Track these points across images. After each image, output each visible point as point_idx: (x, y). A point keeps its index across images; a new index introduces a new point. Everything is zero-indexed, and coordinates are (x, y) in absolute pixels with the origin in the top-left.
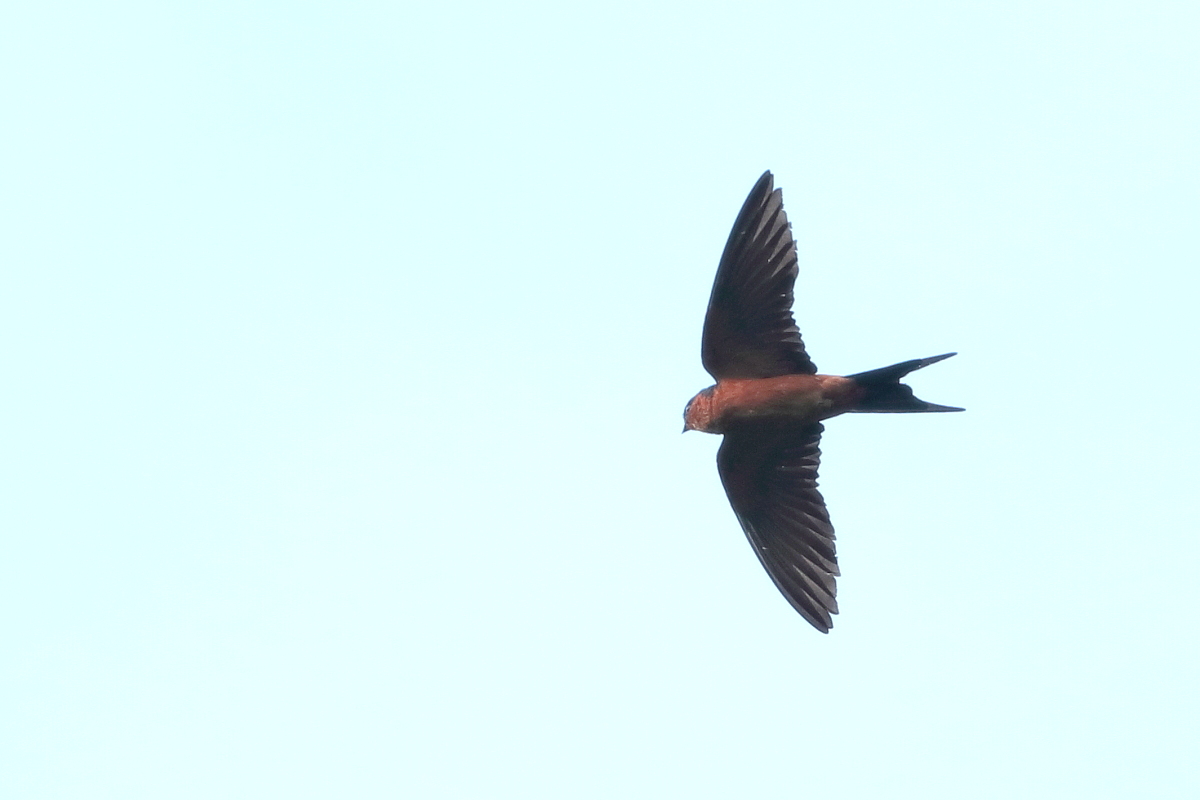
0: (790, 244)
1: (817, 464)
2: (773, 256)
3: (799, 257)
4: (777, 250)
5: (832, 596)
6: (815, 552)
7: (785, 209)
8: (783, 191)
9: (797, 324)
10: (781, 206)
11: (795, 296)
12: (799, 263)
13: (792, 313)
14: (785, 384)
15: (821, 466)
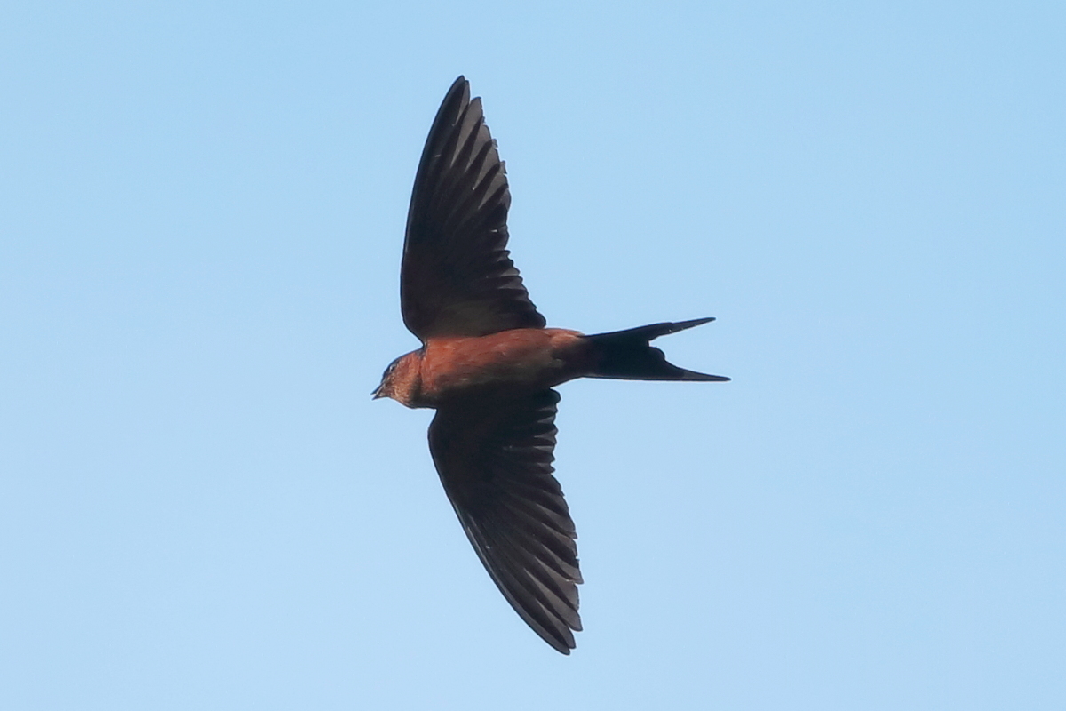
0: (498, 167)
1: (553, 443)
2: (478, 182)
3: (509, 182)
4: (482, 175)
5: (573, 608)
6: (551, 553)
7: (487, 122)
8: (482, 100)
9: (515, 266)
10: (481, 119)
11: (509, 231)
12: (511, 189)
13: (508, 252)
14: (506, 343)
15: (556, 446)
